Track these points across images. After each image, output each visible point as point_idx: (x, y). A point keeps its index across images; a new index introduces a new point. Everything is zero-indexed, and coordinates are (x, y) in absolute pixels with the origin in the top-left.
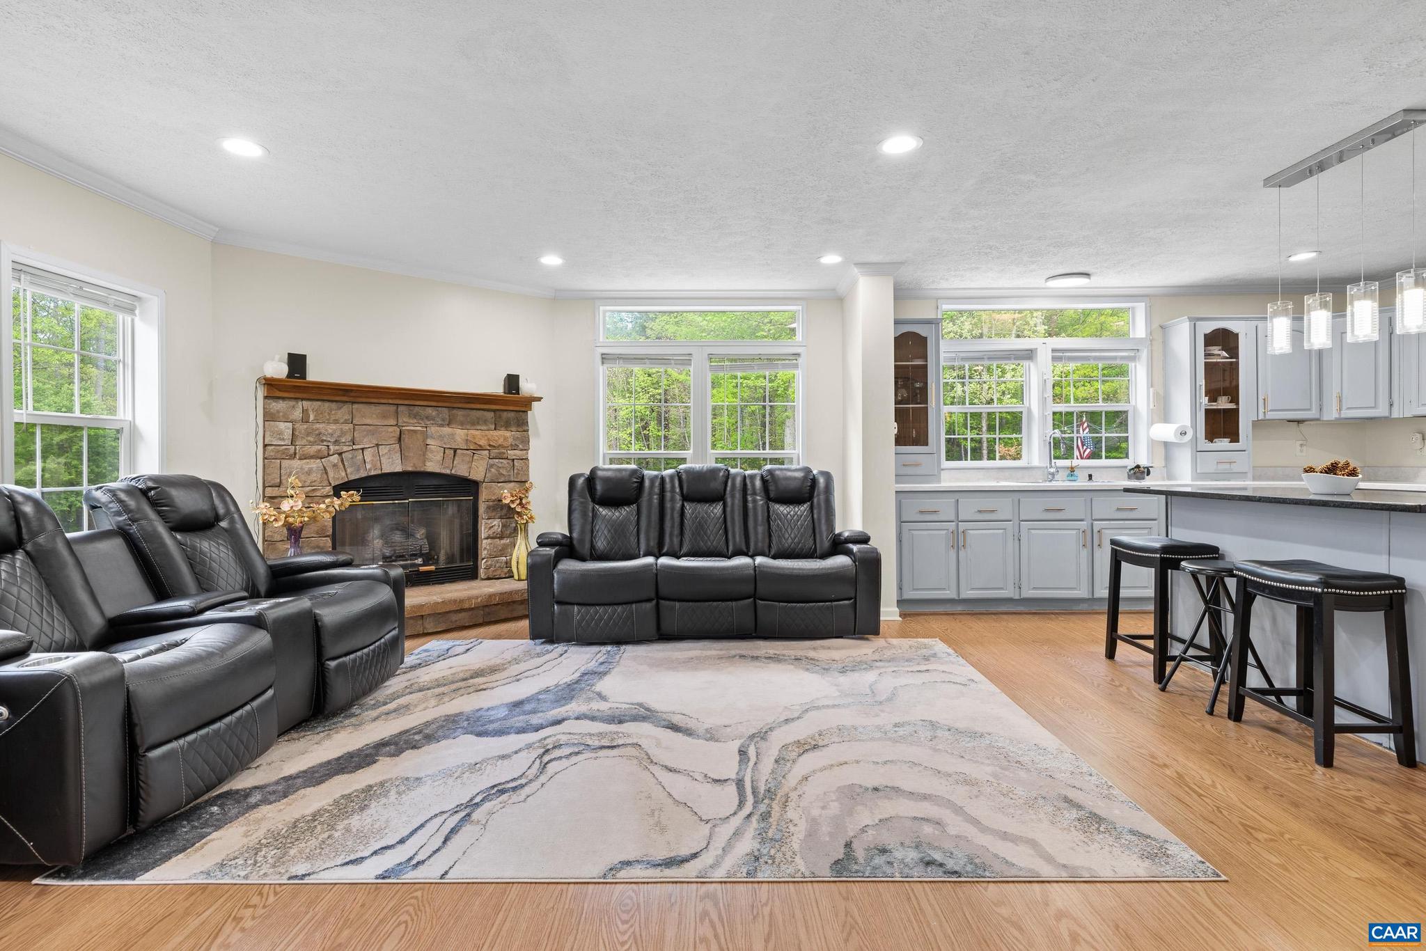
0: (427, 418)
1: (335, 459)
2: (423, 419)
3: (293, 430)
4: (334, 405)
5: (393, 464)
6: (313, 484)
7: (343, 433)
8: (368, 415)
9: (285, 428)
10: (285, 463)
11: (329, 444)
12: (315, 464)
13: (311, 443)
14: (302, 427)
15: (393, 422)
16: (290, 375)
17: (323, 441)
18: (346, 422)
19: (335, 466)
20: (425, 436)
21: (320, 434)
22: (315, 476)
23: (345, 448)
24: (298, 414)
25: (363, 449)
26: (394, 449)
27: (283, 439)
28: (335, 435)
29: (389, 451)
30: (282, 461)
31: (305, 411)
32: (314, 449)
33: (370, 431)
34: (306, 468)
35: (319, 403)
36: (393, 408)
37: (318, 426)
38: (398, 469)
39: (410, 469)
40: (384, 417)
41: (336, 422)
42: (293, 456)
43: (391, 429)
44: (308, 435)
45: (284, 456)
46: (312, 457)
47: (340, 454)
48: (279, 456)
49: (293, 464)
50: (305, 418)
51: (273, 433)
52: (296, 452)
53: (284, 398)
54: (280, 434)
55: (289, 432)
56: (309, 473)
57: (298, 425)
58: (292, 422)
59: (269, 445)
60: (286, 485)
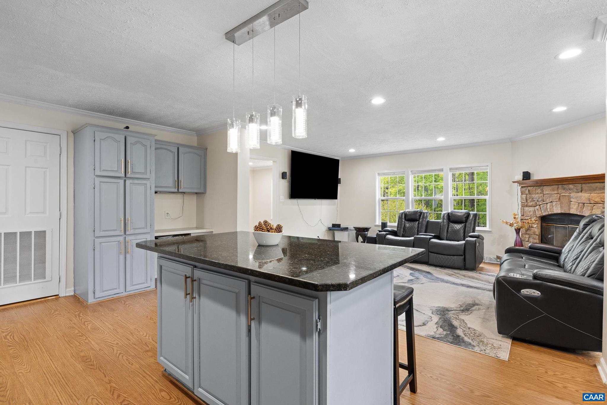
0: (569, 189)
1: (538, 207)
2: (567, 190)
3: (526, 197)
4: (537, 188)
5: (557, 210)
6: (531, 216)
7: (539, 198)
8: (547, 190)
9: (524, 196)
10: (525, 208)
11: (536, 202)
12: (532, 209)
13: (531, 202)
14: (528, 196)
15: (556, 192)
16: (523, 180)
17: (534, 201)
18: (541, 193)
19: (538, 209)
20: (569, 197)
21: (533, 198)
22: (531, 213)
23: (541, 203)
24: (527, 192)
25: (547, 203)
26: (558, 203)
27: (524, 200)
28: (537, 199)
29: (556, 204)
31: (529, 191)
32: (531, 204)
33: (549, 196)
34: (529, 210)
35: (533, 187)
36: (556, 186)
37: (533, 195)
38: (559, 212)
39: (563, 212)
40: (553, 190)
41: (538, 193)
42: (527, 206)
43: (556, 195)
44: (530, 199)
45: (525, 206)
46: (531, 206)
47: (540, 205)
48: (523, 206)
49: (526, 209)
50: (530, 193)
51: (522, 198)
52: (527, 205)
53: (525, 187)
54: (523, 199)
55: (525, 198)
56: (530, 212)
57: (528, 195)
58: (527, 194)
59: (522, 202)
60: (525, 215)
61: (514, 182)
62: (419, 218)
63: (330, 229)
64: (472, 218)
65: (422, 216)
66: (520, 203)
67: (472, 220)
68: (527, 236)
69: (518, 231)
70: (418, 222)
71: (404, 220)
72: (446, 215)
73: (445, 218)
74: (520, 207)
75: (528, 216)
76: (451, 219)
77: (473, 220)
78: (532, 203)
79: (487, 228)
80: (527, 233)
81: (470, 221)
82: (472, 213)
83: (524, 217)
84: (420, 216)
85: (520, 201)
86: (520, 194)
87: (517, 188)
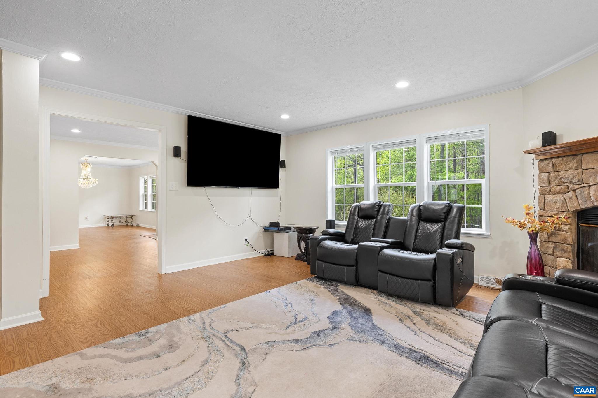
1: (570, 194)
3: (549, 177)
4: (569, 158)
6: (558, 210)
7: (573, 178)
8: (591, 161)
9: (545, 176)
10: (546, 196)
11: (568, 184)
12: (559, 197)
13: (557, 185)
16: (543, 146)
17: (564, 183)
18: (576, 168)
19: (570, 198)
21: (562, 178)
22: (559, 205)
23: (577, 187)
24: (550, 168)
25: (590, 186)
27: (544, 183)
28: (569, 179)
30: (545, 196)
31: (554, 165)
32: (557, 188)
33: (593, 173)
34: (554, 199)
35: (560, 159)
37: (561, 173)
41: (571, 169)
42: (550, 193)
44: (555, 180)
45: (546, 193)
46: (558, 193)
47: (575, 190)
48: (544, 192)
49: (549, 197)
50: (555, 169)
51: (541, 180)
52: (550, 190)
53: (546, 159)
54: (543, 180)
55: (546, 179)
56: (556, 203)
57: (552, 174)
58: (549, 172)
59: (540, 187)
60: (546, 209)
61: (526, 152)
62: (378, 214)
63: (266, 229)
64: (456, 214)
65: (381, 210)
66: (537, 188)
67: (455, 217)
68: (551, 245)
69: (533, 236)
70: (375, 220)
71: (356, 218)
72: (416, 209)
73: (415, 214)
74: (538, 194)
75: (552, 210)
76: (423, 216)
77: (457, 217)
78: (559, 187)
79: (482, 231)
80: (550, 240)
81: (452, 219)
82: (455, 206)
83: (544, 211)
84: (379, 210)
85: (537, 184)
86: (537, 172)
87: (532, 162)
